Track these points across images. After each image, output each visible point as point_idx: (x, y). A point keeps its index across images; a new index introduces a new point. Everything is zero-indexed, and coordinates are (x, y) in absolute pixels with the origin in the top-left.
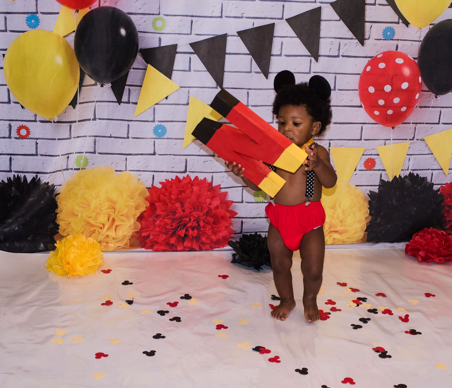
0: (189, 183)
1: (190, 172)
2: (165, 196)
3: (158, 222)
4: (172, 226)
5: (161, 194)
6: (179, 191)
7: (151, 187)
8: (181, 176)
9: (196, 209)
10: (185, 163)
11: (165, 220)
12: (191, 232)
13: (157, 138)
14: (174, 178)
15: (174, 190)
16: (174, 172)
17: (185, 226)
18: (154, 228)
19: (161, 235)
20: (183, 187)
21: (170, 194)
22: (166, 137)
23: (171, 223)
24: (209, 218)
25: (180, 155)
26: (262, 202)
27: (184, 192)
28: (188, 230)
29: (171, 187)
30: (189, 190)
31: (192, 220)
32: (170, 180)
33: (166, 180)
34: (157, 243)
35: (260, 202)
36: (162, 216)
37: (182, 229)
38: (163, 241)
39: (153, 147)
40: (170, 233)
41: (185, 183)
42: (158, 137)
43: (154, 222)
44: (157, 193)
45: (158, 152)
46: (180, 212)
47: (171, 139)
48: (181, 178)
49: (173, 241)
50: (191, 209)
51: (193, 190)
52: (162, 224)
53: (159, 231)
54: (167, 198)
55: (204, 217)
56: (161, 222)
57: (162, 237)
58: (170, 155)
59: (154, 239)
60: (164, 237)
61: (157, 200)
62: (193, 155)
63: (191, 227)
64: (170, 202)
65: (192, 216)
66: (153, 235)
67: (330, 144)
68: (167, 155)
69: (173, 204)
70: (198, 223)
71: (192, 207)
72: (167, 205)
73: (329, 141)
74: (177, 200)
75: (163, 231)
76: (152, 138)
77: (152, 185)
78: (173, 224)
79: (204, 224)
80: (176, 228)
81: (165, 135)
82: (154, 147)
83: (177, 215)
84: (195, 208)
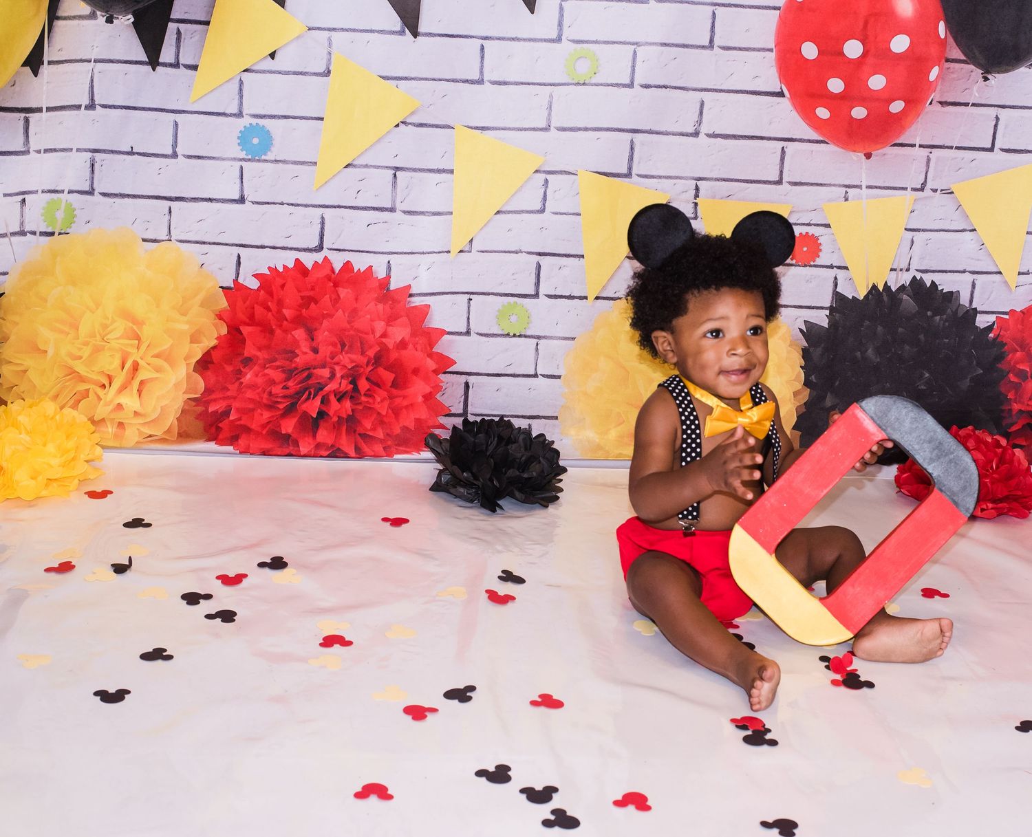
0: (329, 278)
1: (331, 249)
2: (268, 309)
3: (248, 376)
4: (285, 388)
5: (257, 303)
6: (302, 298)
7: (232, 286)
8: (309, 260)
9: (347, 347)
10: (319, 226)
11: (266, 371)
12: (335, 405)
13: (249, 160)
14: (291, 265)
15: (291, 297)
16: (291, 249)
17: (322, 389)
18: (239, 390)
19: (259, 410)
20: (313, 289)
21: (280, 303)
22: (270, 156)
23: (285, 381)
24: (381, 371)
25: (306, 206)
26: (520, 336)
27: (316, 302)
28: (328, 401)
29: (283, 286)
30: (328, 296)
31: (338, 375)
32: (281, 270)
33: (269, 268)
34: (248, 430)
35: (514, 336)
36: (259, 362)
37: (312, 396)
38: (264, 426)
39: (238, 181)
40: (281, 406)
41: (318, 279)
42: (250, 157)
43: (238, 376)
44: (248, 303)
45: (250, 195)
46: (306, 353)
47: (284, 162)
48: (309, 265)
49: (288, 426)
50: (334, 345)
51: (338, 295)
52: (260, 380)
53: (251, 400)
54: (273, 315)
55: (370, 368)
56: (257, 376)
57: (262, 415)
58: (282, 204)
59: (240, 419)
60: (267, 415)
61: (247, 321)
62: (340, 207)
63: (335, 393)
64: (280, 326)
65: (337, 364)
66: (237, 410)
67: (697, 189)
68: (274, 203)
69: (286, 331)
70: (354, 382)
71: (336, 340)
72: (272, 332)
73: (695, 182)
74: (299, 321)
75: (265, 401)
76: (235, 159)
77: (236, 281)
78: (290, 384)
79: (368, 387)
80: (297, 393)
81: (269, 153)
82: (242, 182)
83: (298, 360)
84: (347, 343)
